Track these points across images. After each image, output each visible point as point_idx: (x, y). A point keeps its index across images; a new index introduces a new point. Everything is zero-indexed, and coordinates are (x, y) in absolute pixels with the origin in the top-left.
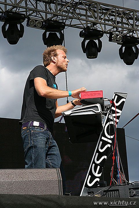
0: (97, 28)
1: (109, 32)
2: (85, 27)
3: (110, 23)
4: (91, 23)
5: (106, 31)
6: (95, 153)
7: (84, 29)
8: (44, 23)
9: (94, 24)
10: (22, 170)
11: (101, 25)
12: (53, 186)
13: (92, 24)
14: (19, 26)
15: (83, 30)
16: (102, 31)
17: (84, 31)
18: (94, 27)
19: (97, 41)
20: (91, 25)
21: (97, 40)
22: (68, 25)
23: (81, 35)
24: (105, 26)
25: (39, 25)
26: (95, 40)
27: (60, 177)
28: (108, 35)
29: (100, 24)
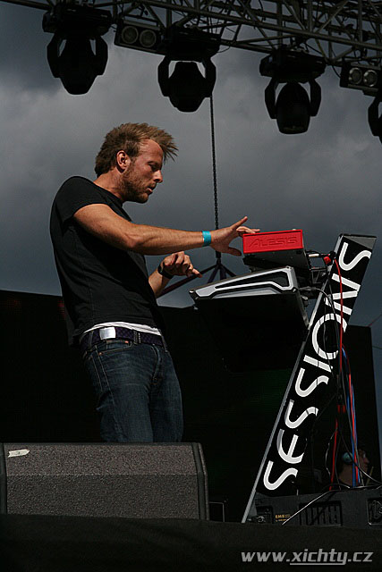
0: (307, 51)
1: (340, 62)
2: (276, 47)
3: (344, 36)
4: (291, 37)
5: (333, 57)
6: (284, 401)
7: (273, 52)
8: (162, 37)
9: (301, 38)
10: (99, 446)
11: (318, 43)
12: (182, 492)
13: (294, 39)
14: (93, 43)
15: (268, 57)
16: (323, 58)
17: (271, 59)
18: (299, 47)
19: (307, 87)
20: (292, 41)
21: (308, 83)
22: (228, 43)
23: (265, 69)
24: (330, 46)
25: (148, 41)
26: (304, 83)
27: (202, 468)
28: (339, 70)
29: (317, 38)
